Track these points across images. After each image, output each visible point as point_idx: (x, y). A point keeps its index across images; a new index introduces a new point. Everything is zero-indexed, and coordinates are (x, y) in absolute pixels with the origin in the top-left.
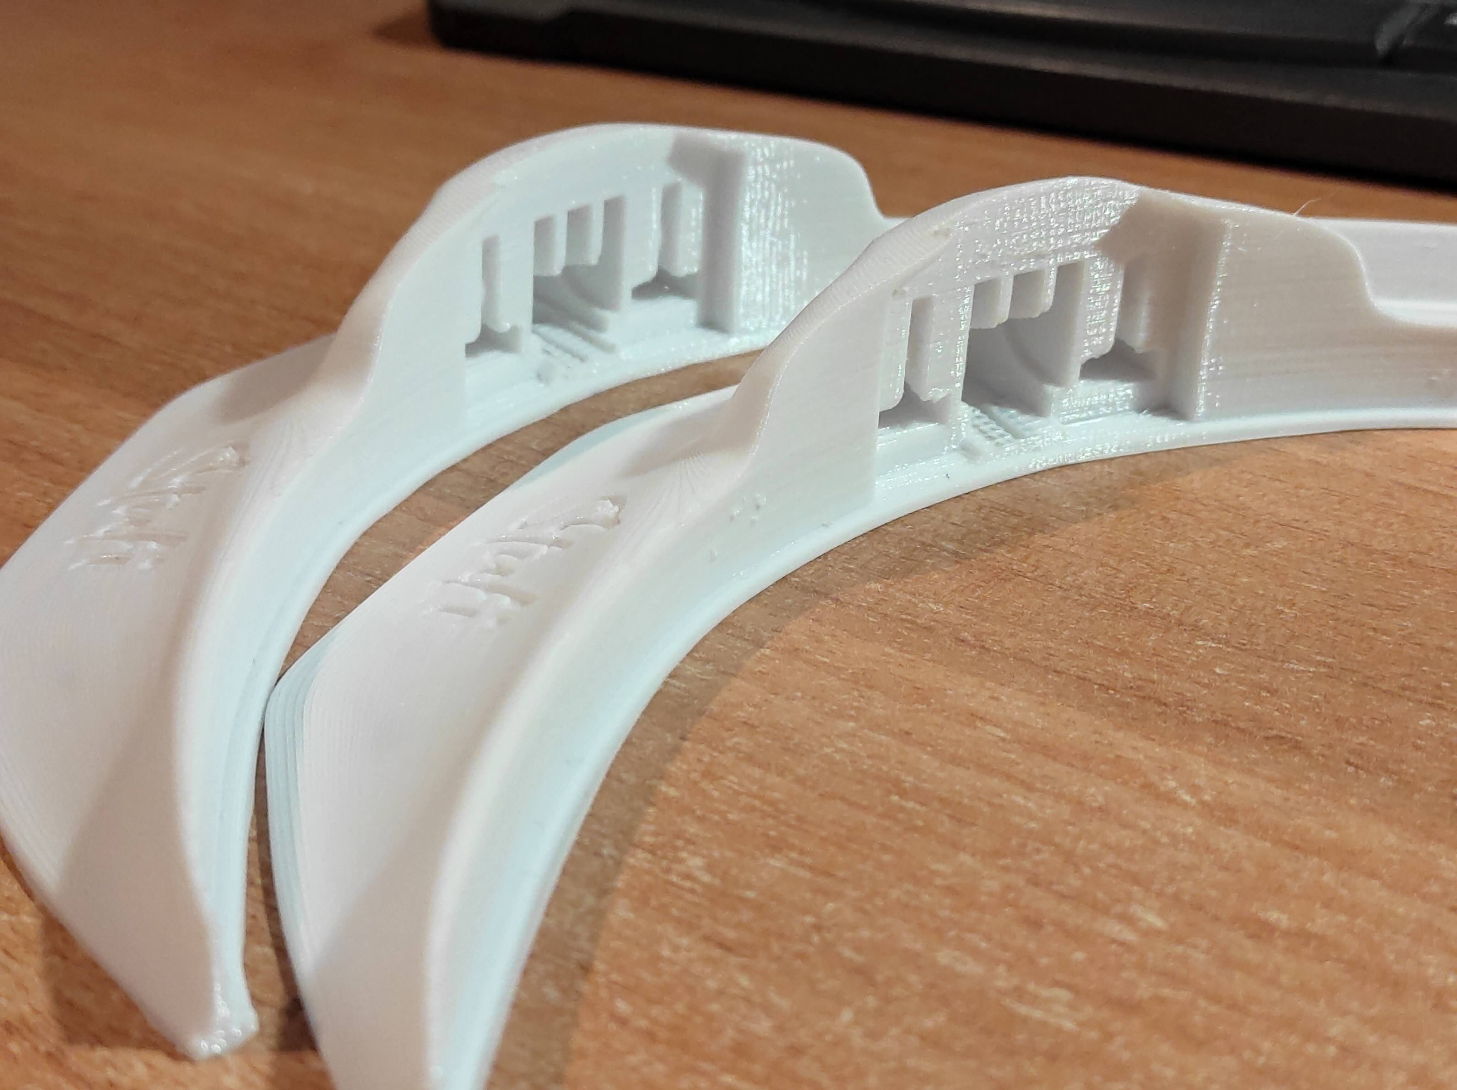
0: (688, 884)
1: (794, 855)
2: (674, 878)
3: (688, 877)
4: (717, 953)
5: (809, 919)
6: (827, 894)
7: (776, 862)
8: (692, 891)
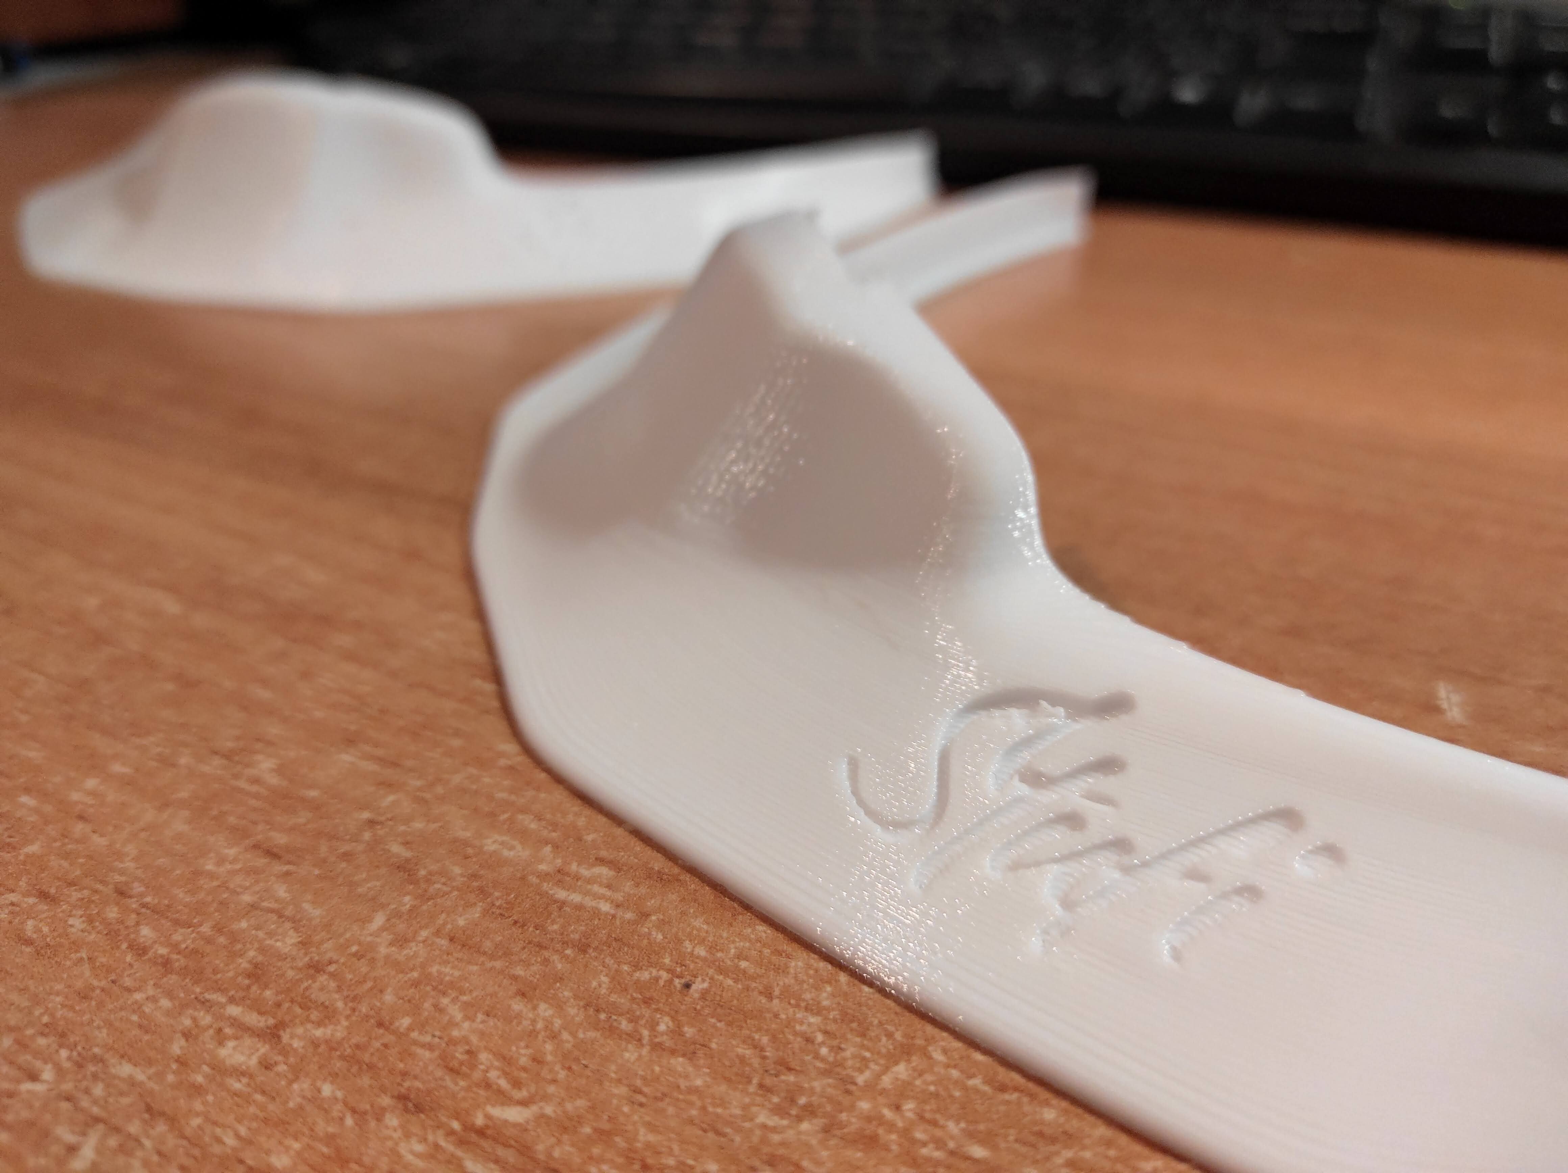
0: (254, 788)
1: (368, 748)
2: (242, 784)
3: (256, 781)
4: (262, 862)
5: (366, 815)
6: (389, 786)
7: (347, 758)
8: (257, 796)
